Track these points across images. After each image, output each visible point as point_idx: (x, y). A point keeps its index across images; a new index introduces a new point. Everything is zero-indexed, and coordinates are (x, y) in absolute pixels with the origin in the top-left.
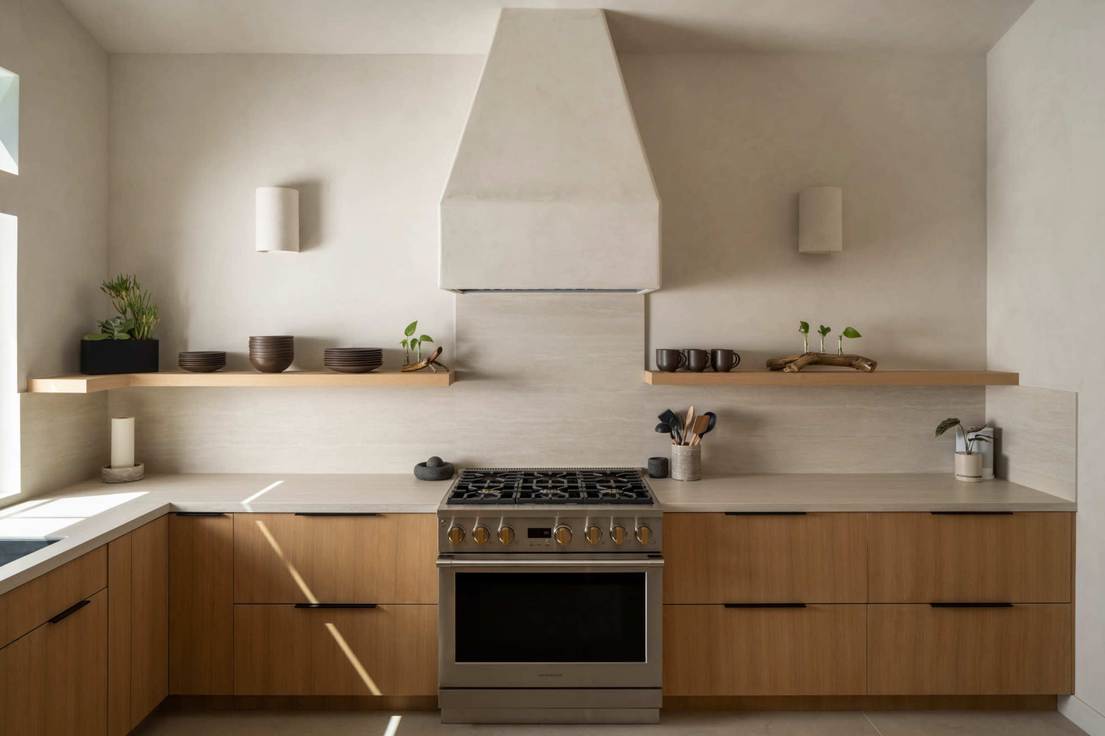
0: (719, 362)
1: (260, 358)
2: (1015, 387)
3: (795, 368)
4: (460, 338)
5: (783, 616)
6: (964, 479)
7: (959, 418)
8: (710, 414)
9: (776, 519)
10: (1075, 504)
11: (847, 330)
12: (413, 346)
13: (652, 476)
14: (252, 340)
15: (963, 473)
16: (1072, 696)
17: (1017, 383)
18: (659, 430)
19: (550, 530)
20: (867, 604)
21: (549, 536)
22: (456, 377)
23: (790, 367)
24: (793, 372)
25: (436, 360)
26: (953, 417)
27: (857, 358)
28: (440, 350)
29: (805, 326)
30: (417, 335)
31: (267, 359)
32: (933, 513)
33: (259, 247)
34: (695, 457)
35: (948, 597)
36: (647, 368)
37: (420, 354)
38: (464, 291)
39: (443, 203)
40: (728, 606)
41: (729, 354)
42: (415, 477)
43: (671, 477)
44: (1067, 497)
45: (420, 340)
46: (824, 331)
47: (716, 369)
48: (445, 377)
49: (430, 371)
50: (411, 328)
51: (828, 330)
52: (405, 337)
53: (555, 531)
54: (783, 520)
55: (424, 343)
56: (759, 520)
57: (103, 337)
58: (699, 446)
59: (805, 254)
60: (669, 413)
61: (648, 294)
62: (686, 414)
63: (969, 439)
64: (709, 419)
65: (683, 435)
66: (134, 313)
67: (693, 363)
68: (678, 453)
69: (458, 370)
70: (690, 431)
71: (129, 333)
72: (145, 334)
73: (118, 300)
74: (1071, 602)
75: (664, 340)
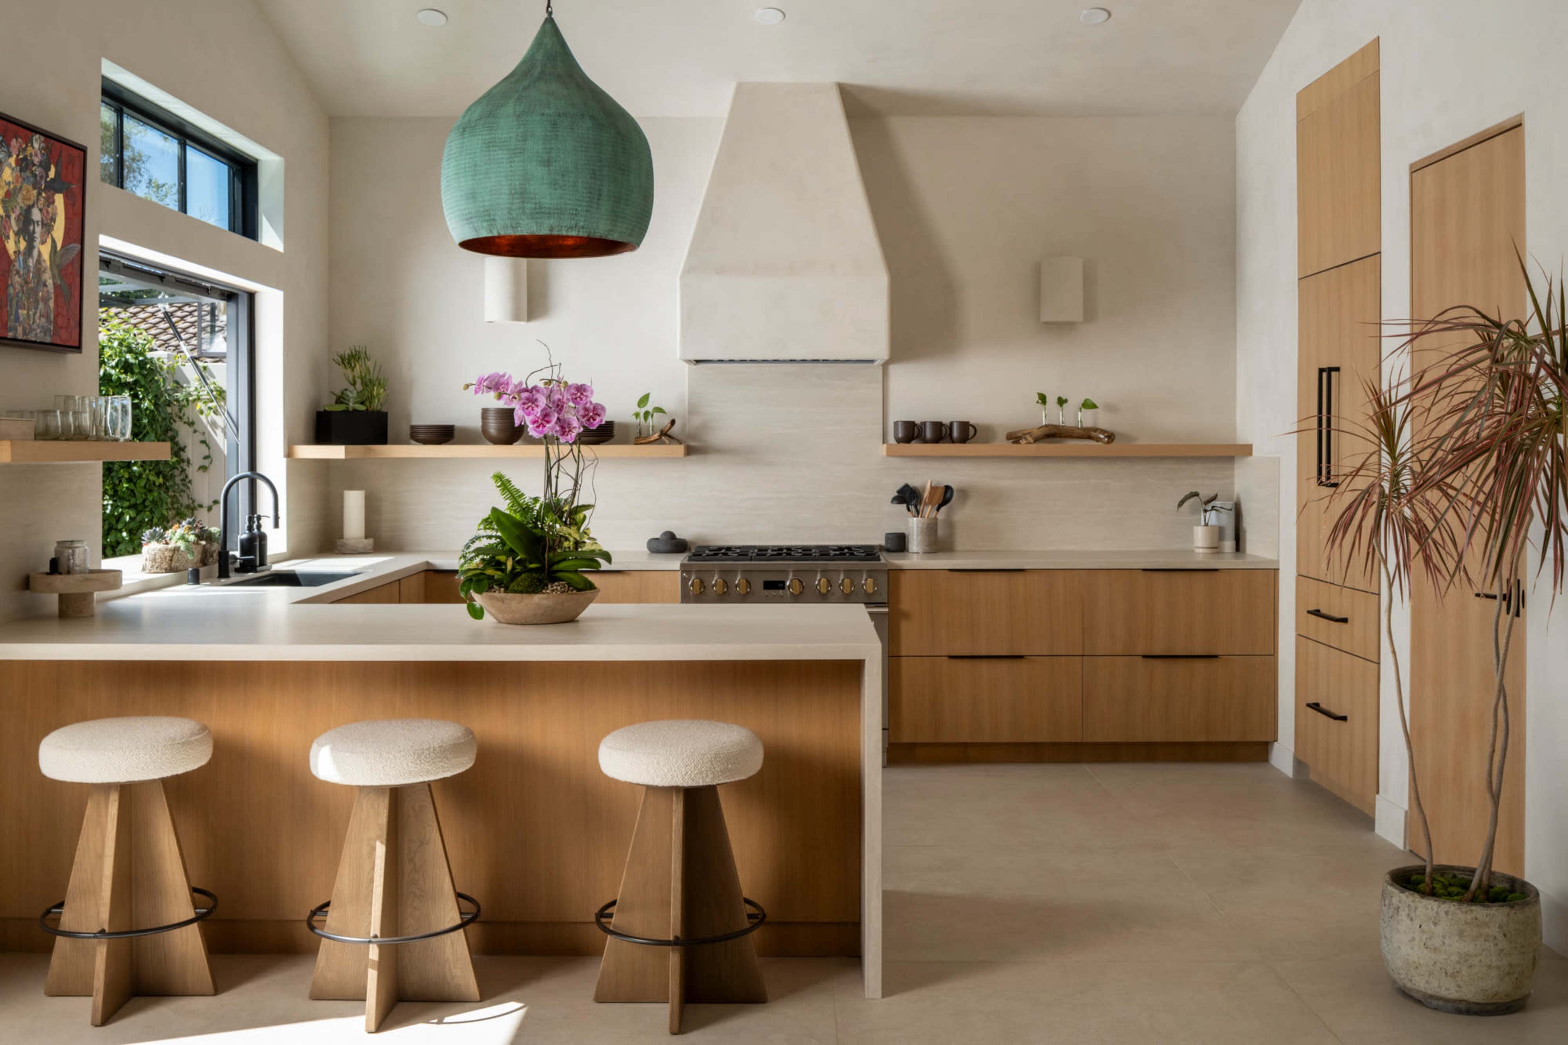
0: (955, 433)
1: (493, 429)
2: (1250, 458)
3: (1031, 440)
4: (693, 410)
5: (1004, 667)
6: (1201, 550)
7: (1199, 491)
8: (948, 488)
9: (997, 576)
10: (1278, 561)
11: (1086, 401)
12: (646, 418)
13: (888, 550)
14: (483, 413)
15: (1200, 545)
16: (1276, 743)
17: (1250, 454)
18: (895, 502)
19: (783, 583)
20: (1083, 656)
21: (783, 588)
22: (690, 451)
23: (1026, 439)
24: (1030, 443)
25: (668, 433)
26: (1194, 491)
27: (1096, 430)
28: (673, 422)
29: (1043, 399)
30: (649, 407)
31: (500, 430)
32: (1144, 570)
33: (487, 319)
34: (931, 529)
35: (1158, 650)
36: (884, 441)
37: (653, 427)
38: (698, 362)
39: (682, 278)
40: (950, 657)
41: (965, 426)
42: (648, 552)
43: (908, 551)
44: (1273, 557)
45: (653, 412)
46: (1061, 402)
47: (952, 441)
48: (680, 449)
49: (664, 443)
50: (644, 400)
51: (1066, 401)
52: (638, 410)
53: (788, 583)
54: (1004, 576)
55: (657, 415)
56: (981, 577)
57: (340, 408)
58: (936, 519)
59: (1046, 323)
60: (907, 486)
61: (885, 365)
62: (924, 488)
63: (1206, 511)
64: (946, 492)
65: (920, 508)
66: (365, 384)
67: (929, 434)
68: (915, 526)
69: (692, 444)
70: (926, 504)
71: (362, 403)
72: (376, 405)
73: (349, 371)
74: (1274, 654)
75: (901, 412)
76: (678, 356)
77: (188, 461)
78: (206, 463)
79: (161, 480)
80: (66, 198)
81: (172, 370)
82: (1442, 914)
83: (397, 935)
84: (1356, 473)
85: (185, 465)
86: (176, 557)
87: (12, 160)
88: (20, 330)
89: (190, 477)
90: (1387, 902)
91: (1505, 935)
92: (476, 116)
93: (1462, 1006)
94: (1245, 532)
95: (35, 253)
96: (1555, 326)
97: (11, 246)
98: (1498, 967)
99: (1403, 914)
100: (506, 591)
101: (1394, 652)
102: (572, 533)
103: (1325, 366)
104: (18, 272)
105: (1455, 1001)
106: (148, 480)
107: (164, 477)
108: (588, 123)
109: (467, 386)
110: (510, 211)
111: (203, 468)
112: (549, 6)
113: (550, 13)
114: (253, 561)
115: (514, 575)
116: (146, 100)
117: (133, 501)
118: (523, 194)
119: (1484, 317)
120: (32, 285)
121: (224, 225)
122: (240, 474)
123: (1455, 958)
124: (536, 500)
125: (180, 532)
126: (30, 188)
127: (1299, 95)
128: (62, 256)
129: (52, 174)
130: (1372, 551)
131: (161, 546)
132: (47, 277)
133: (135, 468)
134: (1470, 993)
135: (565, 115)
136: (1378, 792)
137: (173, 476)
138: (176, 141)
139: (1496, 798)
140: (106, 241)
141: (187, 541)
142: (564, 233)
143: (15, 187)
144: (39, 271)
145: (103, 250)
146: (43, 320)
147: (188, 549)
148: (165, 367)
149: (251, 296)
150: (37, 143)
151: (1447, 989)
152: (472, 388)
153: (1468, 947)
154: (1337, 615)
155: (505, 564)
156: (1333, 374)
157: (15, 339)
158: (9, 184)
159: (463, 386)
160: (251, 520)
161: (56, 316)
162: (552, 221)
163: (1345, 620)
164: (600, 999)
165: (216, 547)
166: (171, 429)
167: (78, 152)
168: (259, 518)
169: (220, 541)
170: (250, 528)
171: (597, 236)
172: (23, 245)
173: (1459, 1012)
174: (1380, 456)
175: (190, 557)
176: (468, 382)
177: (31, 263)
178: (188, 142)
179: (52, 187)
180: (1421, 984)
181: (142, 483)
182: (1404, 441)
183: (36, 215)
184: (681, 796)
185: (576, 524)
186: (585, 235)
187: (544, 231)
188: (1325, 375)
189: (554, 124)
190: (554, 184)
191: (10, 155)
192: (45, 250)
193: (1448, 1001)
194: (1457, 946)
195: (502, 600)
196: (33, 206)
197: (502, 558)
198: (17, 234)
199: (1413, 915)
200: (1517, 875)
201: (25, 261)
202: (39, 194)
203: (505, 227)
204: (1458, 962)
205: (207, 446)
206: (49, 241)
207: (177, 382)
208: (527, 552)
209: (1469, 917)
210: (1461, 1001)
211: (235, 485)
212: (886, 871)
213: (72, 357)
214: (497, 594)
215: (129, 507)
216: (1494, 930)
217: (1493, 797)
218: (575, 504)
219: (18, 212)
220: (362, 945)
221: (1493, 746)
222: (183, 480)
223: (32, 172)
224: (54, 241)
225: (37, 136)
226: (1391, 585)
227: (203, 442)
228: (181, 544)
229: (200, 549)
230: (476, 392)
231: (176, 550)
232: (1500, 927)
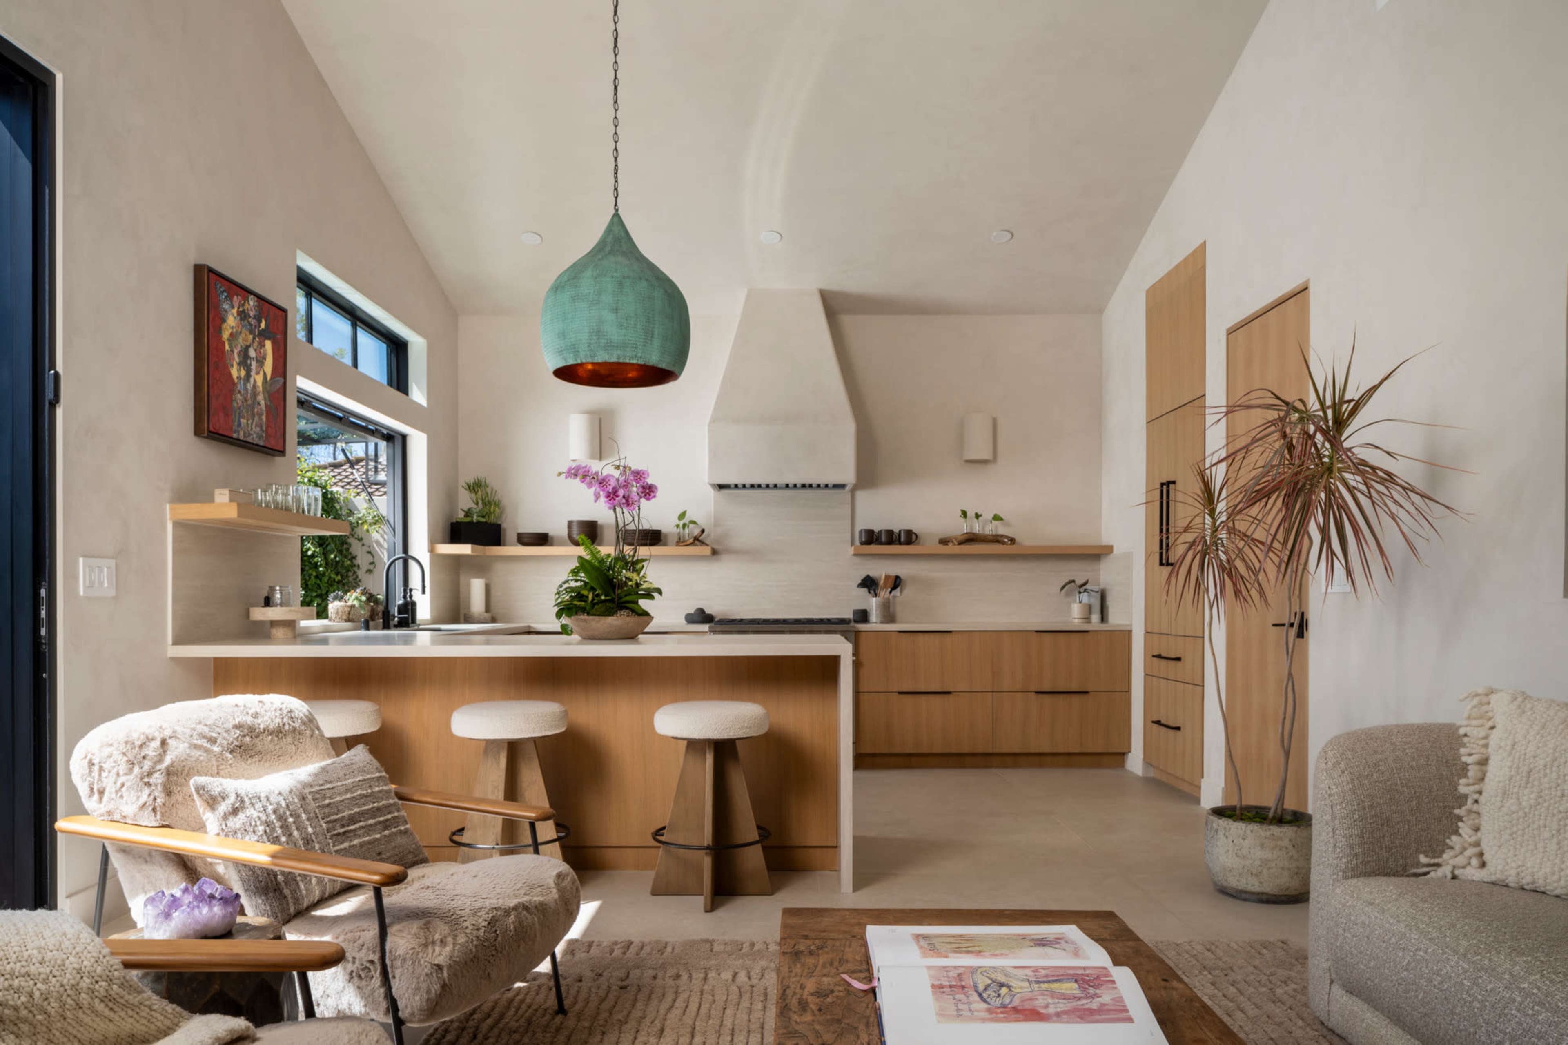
0: (902, 538)
1: (576, 535)
2: (1111, 556)
3: (956, 543)
4: (717, 523)
5: (938, 699)
6: (1076, 618)
7: (1076, 579)
8: (897, 577)
9: (932, 635)
10: (1131, 625)
11: (995, 515)
12: (683, 528)
13: (856, 620)
14: (570, 524)
15: (1076, 614)
16: (1130, 753)
17: (1112, 550)
18: (860, 587)
20: (993, 692)
22: (715, 552)
23: (952, 542)
24: (955, 545)
25: (700, 538)
26: (1071, 579)
27: (1002, 536)
28: (703, 531)
29: (964, 514)
30: (686, 520)
32: (1037, 631)
33: (571, 458)
34: (886, 606)
35: (1046, 688)
36: (852, 543)
37: (689, 534)
38: (720, 486)
39: (709, 423)
40: (900, 693)
41: (909, 533)
42: (686, 622)
43: (869, 620)
44: (1127, 623)
45: (689, 524)
46: (977, 516)
47: (900, 543)
48: (708, 550)
49: (696, 545)
50: (682, 516)
51: (981, 515)
52: (678, 522)
54: (938, 635)
55: (691, 526)
56: (921, 637)
57: (468, 520)
58: (889, 599)
59: (967, 461)
60: (868, 576)
61: (853, 491)
62: (880, 578)
63: (1080, 593)
64: (895, 581)
65: (878, 592)
66: (484, 504)
67: (883, 539)
68: (874, 604)
69: (716, 547)
70: (882, 589)
71: (483, 517)
72: (492, 519)
73: (473, 495)
74: (1128, 691)
75: (864, 523)
76: (707, 481)
77: (359, 566)
78: (371, 567)
79: (339, 578)
80: (273, 344)
81: (347, 500)
82: (1248, 832)
83: (512, 843)
84: (1186, 529)
85: (356, 569)
86: (352, 612)
87: (235, 311)
88: (242, 433)
89: (360, 577)
90: (1209, 827)
91: (1294, 846)
92: (566, 278)
93: (1264, 897)
94: (1108, 608)
95: (252, 380)
96: (1328, 402)
97: (234, 372)
98: (1289, 869)
99: (1221, 834)
100: (588, 614)
101: (1213, 654)
102: (635, 576)
103: (1164, 481)
104: (240, 392)
105: (1258, 894)
106: (330, 577)
107: (342, 576)
108: (644, 284)
109: (560, 474)
110: (589, 344)
111: (369, 571)
112: (616, 205)
113: (617, 210)
114: (407, 618)
115: (593, 604)
116: (327, 287)
117: (319, 592)
118: (598, 333)
119: (1278, 398)
120: (249, 402)
121: (384, 381)
122: (397, 557)
123: (1258, 863)
124: (609, 555)
125: (355, 595)
126: (248, 333)
127: (1148, 292)
128: (271, 385)
129: (263, 325)
130: (1198, 584)
131: (342, 603)
132: (260, 398)
133: (321, 569)
134: (1269, 887)
135: (628, 277)
136: (1203, 777)
137: (347, 576)
138: (349, 323)
139: (1287, 753)
140: (303, 383)
141: (360, 601)
142: (628, 361)
143: (237, 332)
144: (255, 394)
145: (301, 391)
146: (258, 429)
147: (361, 606)
148: (342, 498)
149: (404, 437)
150: (252, 302)
151: (1253, 885)
152: (563, 476)
153: (1267, 855)
154: (1173, 656)
155: (587, 597)
156: (1171, 486)
157: (238, 439)
158: (232, 328)
159: (557, 472)
160: (405, 591)
161: (268, 426)
162: (619, 352)
163: (1179, 659)
164: (655, 893)
165: (381, 608)
166: (347, 543)
167: (281, 312)
168: (411, 590)
169: (384, 604)
170: (405, 597)
171: (651, 364)
172: (243, 373)
173: (1261, 901)
174: (1204, 518)
175: (362, 612)
176: (561, 471)
177: (249, 386)
178: (358, 323)
179: (264, 335)
180: (1233, 882)
181: (326, 579)
182: (1221, 506)
183: (252, 353)
184: (712, 746)
185: (637, 571)
186: (643, 363)
187: (613, 360)
188: (1165, 487)
189: (621, 284)
190: (620, 326)
191: (233, 307)
192: (259, 379)
193: (1253, 893)
194: (1259, 854)
195: (585, 621)
196: (250, 346)
197: (585, 592)
198: (239, 364)
199: (1227, 834)
200: (1302, 810)
201: (245, 385)
202: (254, 338)
203: (586, 356)
204: (1260, 866)
205: (372, 555)
206: (262, 373)
207: (350, 510)
208: (602, 588)
209: (1268, 833)
210: (1263, 894)
211: (393, 566)
212: (856, 825)
213: (279, 460)
214: (582, 617)
215: (317, 596)
216: (1286, 842)
217: (1285, 751)
218: (635, 559)
219: (239, 348)
220: (489, 851)
221: (1285, 713)
222: (355, 579)
223: (249, 322)
224: (265, 374)
225: (252, 296)
226: (1211, 607)
227: (369, 552)
228: (356, 603)
229: (370, 608)
230: (566, 477)
231: (353, 606)
232: (1290, 840)
